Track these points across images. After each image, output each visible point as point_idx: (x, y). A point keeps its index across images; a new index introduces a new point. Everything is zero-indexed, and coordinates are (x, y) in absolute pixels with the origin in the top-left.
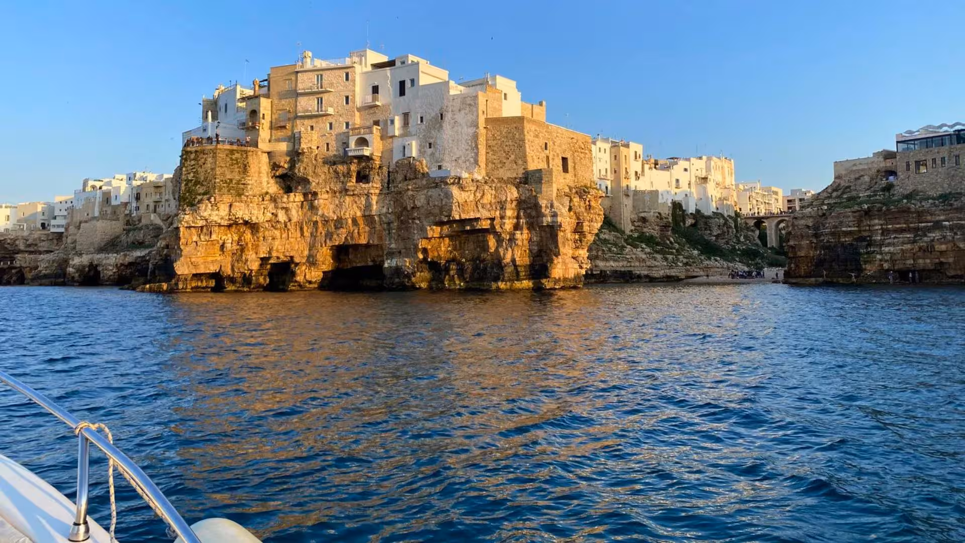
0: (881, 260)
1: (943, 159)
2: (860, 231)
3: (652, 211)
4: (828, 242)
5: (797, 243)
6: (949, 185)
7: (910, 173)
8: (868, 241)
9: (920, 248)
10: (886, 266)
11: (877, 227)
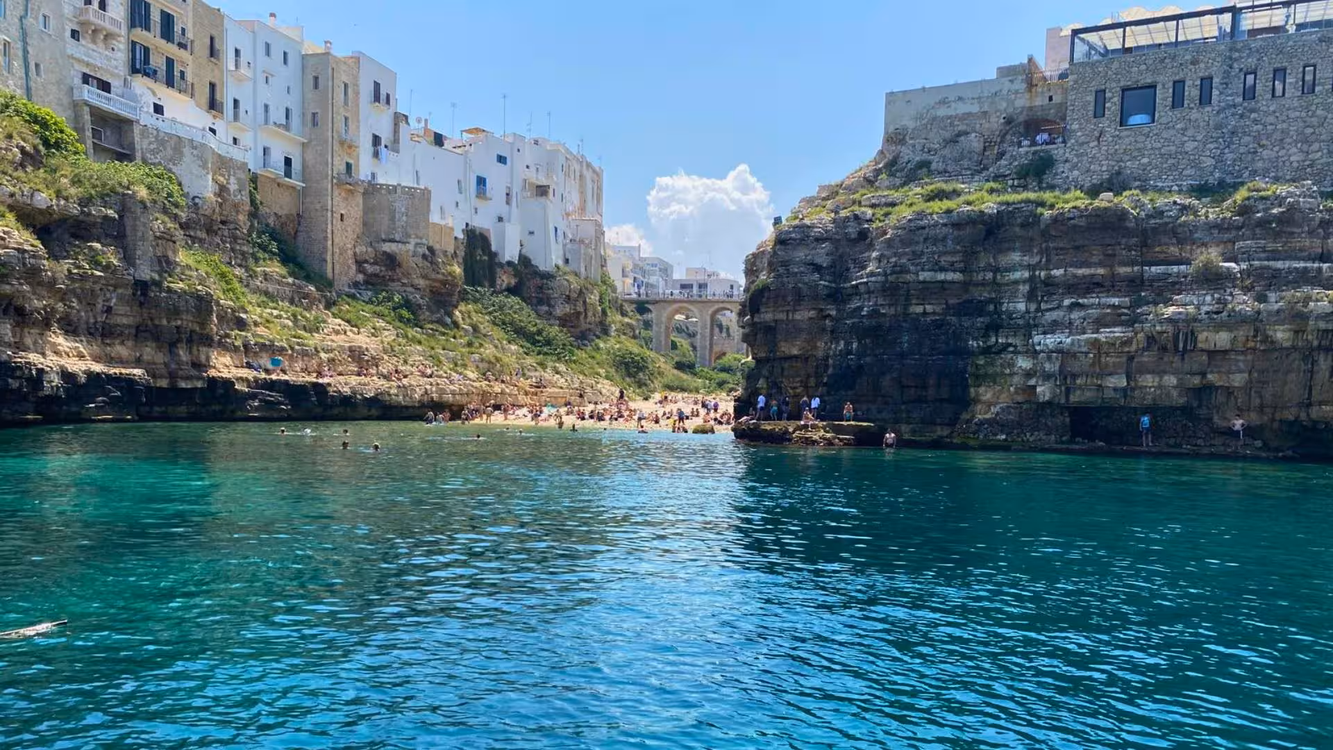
0: (1028, 374)
1: (1206, 84)
2: (965, 285)
3: (413, 241)
4: (874, 313)
5: (782, 316)
6: (1219, 160)
7: (1104, 123)
8: (989, 314)
9: (1151, 339)
10: (1044, 391)
11: (1017, 275)
